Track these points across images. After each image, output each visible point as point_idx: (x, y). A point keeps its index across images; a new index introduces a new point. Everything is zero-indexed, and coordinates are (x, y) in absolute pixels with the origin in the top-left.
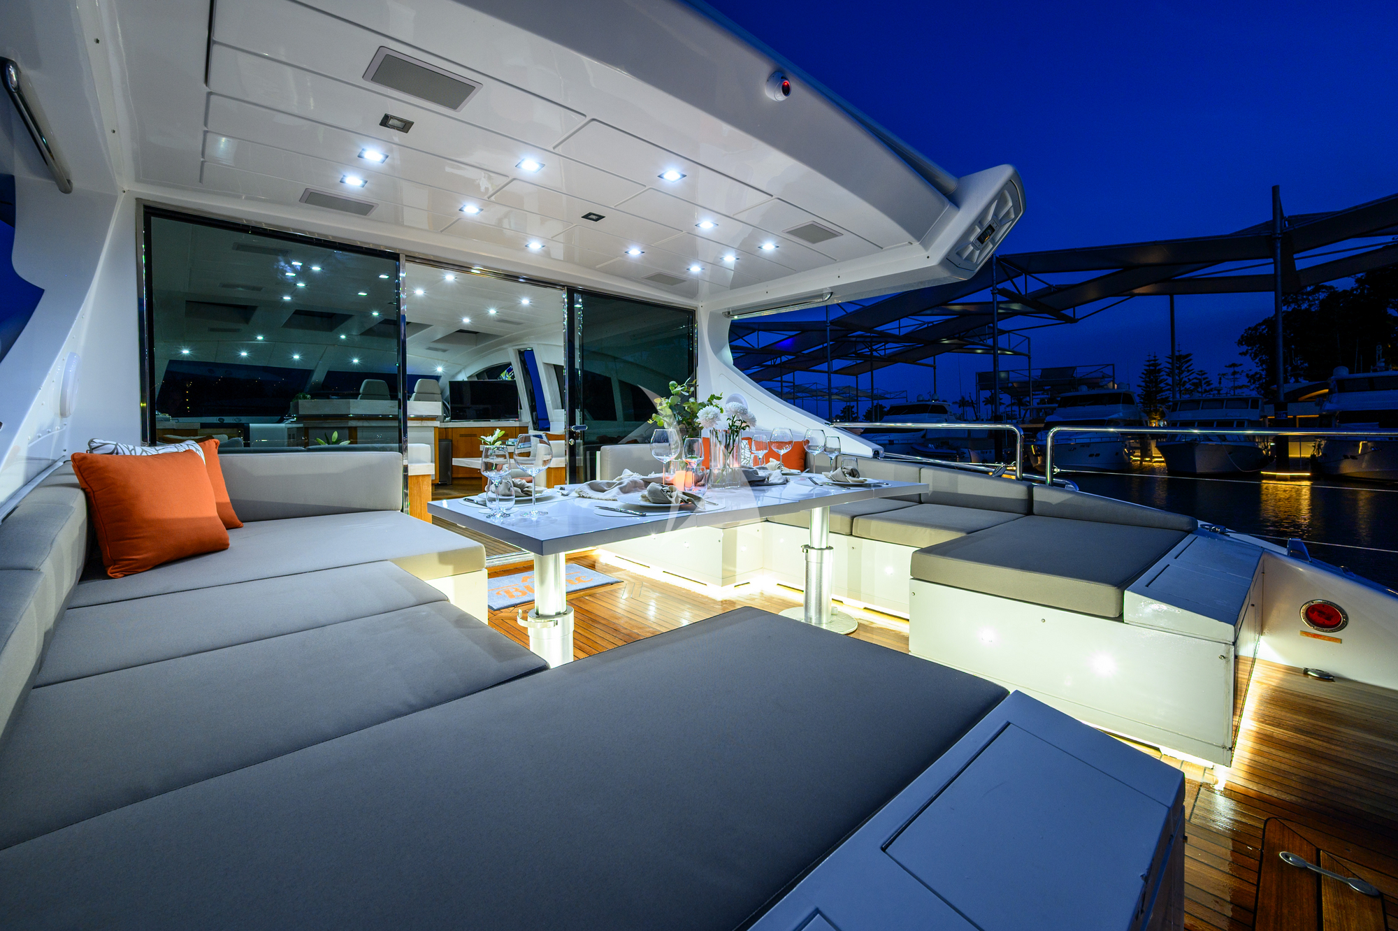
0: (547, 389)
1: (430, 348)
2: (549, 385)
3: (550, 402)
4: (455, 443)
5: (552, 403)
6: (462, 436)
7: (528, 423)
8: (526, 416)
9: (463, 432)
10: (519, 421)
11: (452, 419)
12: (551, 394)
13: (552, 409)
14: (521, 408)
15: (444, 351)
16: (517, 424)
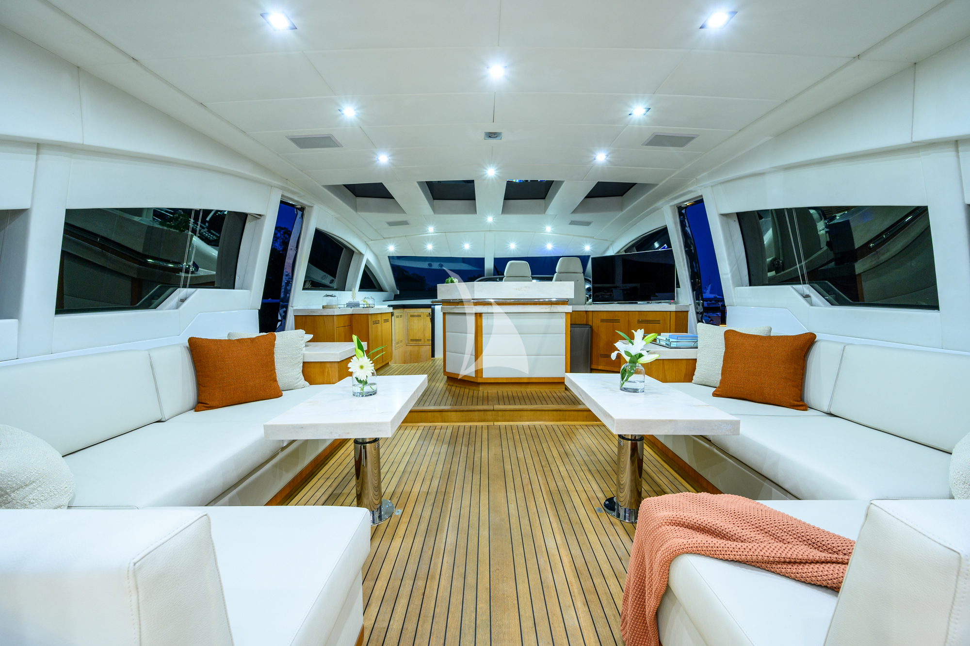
0: (725, 255)
1: (573, 223)
2: (728, 249)
3: (729, 276)
4: (595, 328)
5: (733, 276)
6: (603, 321)
7: (688, 306)
8: (685, 297)
9: (604, 317)
10: (676, 303)
11: (593, 301)
12: (731, 264)
13: (732, 287)
14: (678, 286)
15: (588, 224)
16: (672, 307)
